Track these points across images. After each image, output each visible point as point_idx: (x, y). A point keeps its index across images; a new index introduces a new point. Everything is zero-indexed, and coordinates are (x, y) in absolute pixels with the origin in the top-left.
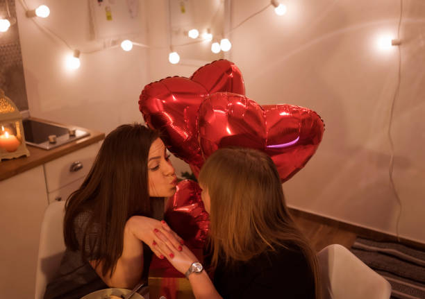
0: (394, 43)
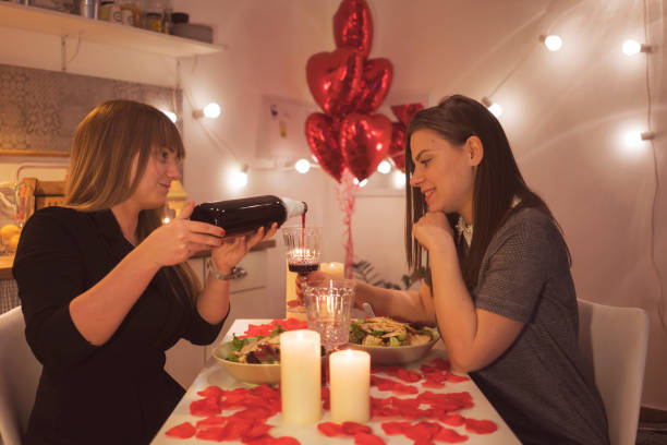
0: (645, 137)
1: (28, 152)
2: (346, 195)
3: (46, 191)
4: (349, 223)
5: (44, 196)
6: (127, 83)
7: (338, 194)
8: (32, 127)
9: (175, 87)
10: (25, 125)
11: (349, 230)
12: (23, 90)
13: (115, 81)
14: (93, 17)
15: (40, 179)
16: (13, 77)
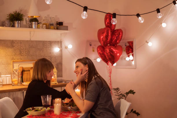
1: (21, 60)
2: (109, 69)
3: (25, 70)
4: (110, 77)
5: (25, 71)
6: (46, 41)
7: (107, 68)
8: (22, 54)
9: (60, 41)
10: (20, 54)
11: (110, 79)
12: (20, 46)
13: (43, 41)
14: (35, 28)
15: (24, 67)
16: (18, 43)
